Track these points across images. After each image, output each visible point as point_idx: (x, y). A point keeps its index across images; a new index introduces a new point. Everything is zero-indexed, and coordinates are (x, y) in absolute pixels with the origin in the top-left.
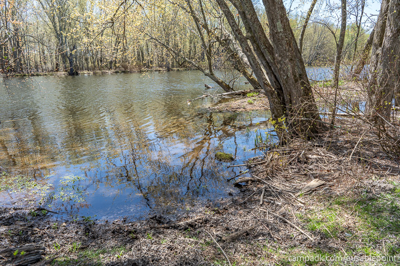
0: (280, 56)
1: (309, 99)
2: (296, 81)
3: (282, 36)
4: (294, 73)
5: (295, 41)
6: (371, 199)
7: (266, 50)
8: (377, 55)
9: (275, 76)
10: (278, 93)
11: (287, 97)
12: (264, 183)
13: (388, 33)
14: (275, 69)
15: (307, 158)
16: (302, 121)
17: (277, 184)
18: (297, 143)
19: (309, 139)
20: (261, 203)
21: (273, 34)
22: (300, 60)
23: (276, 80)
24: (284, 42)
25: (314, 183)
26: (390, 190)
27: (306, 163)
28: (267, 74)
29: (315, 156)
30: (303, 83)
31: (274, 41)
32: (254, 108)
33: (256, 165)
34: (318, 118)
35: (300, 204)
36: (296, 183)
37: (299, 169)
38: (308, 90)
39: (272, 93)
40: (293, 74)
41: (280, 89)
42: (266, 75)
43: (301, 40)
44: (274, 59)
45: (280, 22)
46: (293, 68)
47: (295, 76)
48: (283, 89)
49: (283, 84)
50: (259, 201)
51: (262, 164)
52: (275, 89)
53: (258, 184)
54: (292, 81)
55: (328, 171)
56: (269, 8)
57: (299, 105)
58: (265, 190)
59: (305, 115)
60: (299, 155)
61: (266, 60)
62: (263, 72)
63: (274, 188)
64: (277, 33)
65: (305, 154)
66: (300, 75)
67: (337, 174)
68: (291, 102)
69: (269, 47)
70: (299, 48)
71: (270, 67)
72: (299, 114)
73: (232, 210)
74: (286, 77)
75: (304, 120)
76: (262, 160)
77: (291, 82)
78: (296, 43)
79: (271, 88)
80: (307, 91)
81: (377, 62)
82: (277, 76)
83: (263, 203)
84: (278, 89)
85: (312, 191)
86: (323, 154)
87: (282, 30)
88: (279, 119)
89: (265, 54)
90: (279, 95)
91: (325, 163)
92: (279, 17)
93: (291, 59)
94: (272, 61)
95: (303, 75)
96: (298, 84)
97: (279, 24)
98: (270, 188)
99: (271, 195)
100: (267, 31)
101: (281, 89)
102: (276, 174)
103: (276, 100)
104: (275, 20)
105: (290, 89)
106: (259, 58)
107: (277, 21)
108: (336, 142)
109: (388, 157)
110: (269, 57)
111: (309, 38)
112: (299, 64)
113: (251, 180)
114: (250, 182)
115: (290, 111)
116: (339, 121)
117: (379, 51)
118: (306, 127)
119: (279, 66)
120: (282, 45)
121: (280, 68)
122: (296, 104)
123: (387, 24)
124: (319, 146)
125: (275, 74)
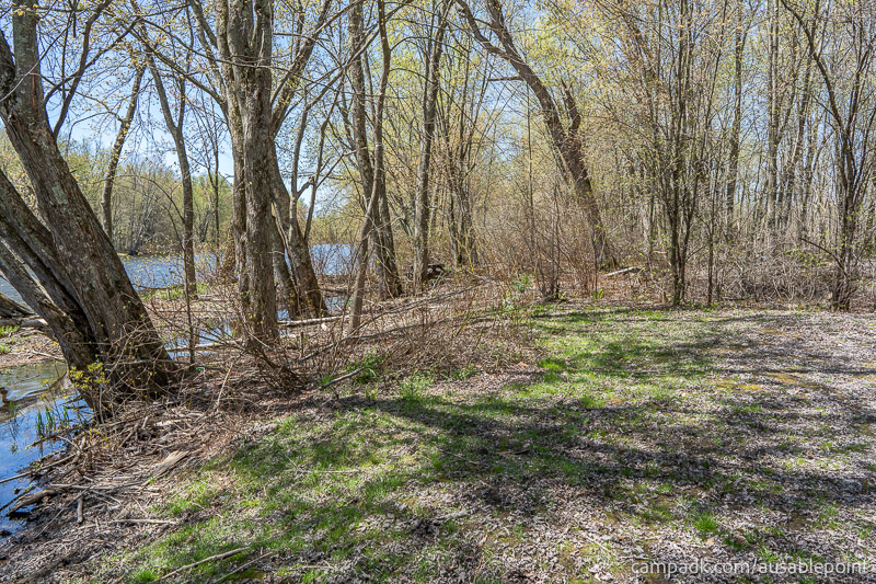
0: (69, 249)
1: (140, 324)
2: (111, 294)
3: (66, 213)
4: (103, 280)
5: (97, 221)
6: (251, 448)
7: (32, 236)
8: (243, 243)
9: (63, 288)
10: (74, 319)
11: (96, 327)
12: (79, 490)
13: (251, 211)
14: (60, 274)
15: (155, 429)
16: (133, 366)
17: (105, 481)
18: (132, 409)
19: (153, 397)
20: (80, 519)
21: (48, 209)
22: (112, 254)
23: (68, 296)
24: (74, 224)
25: (172, 458)
26: (273, 430)
27: (153, 436)
28: (43, 284)
29: (169, 422)
30: (124, 299)
31: (51, 221)
32: (14, 362)
33: (51, 469)
34: (163, 355)
35: (152, 494)
36: (141, 469)
37: (143, 449)
38: (138, 309)
39: (63, 323)
40: (102, 283)
41: (78, 312)
42: (42, 287)
43: (107, 206)
44: (55, 254)
45: (58, 187)
46: (100, 270)
47: (107, 286)
48: (86, 311)
49: (84, 302)
50: (75, 519)
51: (64, 463)
52: (68, 314)
53: (65, 497)
54: (101, 294)
55: (192, 436)
56: (30, 159)
57: (124, 338)
58: (84, 500)
59: (139, 354)
60: (139, 427)
61: (34, 255)
62: (34, 282)
63: (100, 490)
64: (55, 206)
65: (150, 424)
66: (117, 282)
67: (207, 436)
68: (106, 334)
69: (39, 231)
70: (106, 231)
71: (48, 271)
72: (127, 353)
73: (20, 553)
74: (87, 288)
75: (139, 365)
76: (63, 457)
77: (100, 297)
78: (99, 224)
79: (59, 312)
80: (137, 311)
81: (245, 254)
82: (67, 287)
83: (84, 520)
84: (73, 312)
85: (169, 471)
86: (182, 416)
87: (66, 202)
88: (89, 367)
89: (31, 245)
90: (77, 324)
91: (187, 427)
92: (56, 178)
93: (94, 255)
94: (50, 258)
95: (122, 283)
96: (116, 299)
97: (57, 190)
98: (92, 493)
99: (96, 503)
100: (32, 202)
101: (80, 311)
102: (99, 469)
103: (74, 335)
104: (47, 183)
105: (101, 310)
106: (17, 251)
107: (53, 183)
108: (203, 392)
109: (276, 394)
110: (43, 251)
111: (123, 197)
112: (110, 262)
113: (48, 495)
114: (46, 499)
115: (107, 351)
116: (204, 358)
117: (244, 238)
118: (145, 376)
119: (69, 268)
120: (70, 229)
121: (73, 272)
122: (117, 336)
123: (248, 197)
124: (174, 405)
125: (62, 283)
